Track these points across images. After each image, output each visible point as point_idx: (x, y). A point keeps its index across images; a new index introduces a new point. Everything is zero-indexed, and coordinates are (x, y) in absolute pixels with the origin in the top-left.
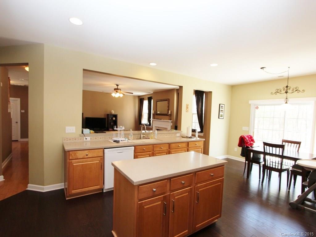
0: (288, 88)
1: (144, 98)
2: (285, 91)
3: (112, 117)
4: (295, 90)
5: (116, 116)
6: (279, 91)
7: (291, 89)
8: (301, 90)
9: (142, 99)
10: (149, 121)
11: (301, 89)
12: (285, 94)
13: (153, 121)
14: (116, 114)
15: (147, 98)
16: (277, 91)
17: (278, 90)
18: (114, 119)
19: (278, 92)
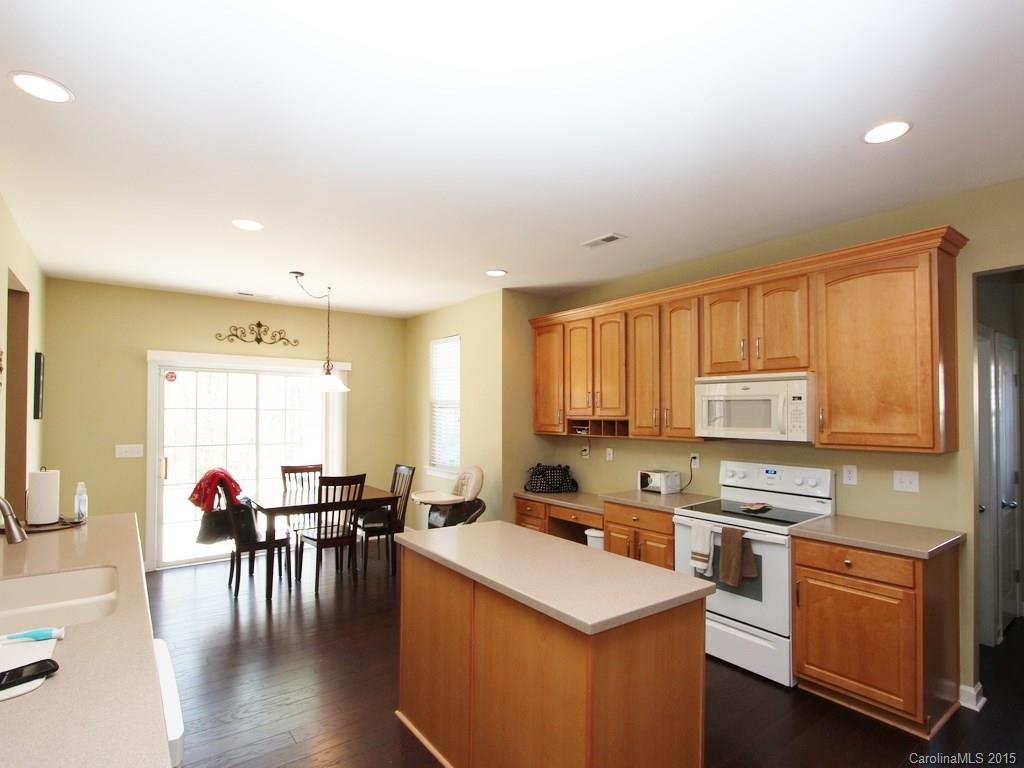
0: (262, 329)
2: (254, 337)
4: (278, 337)
6: (239, 334)
7: (270, 333)
8: (292, 341)
11: (290, 336)
12: (256, 343)
16: (234, 332)
17: (236, 330)
19: (237, 336)
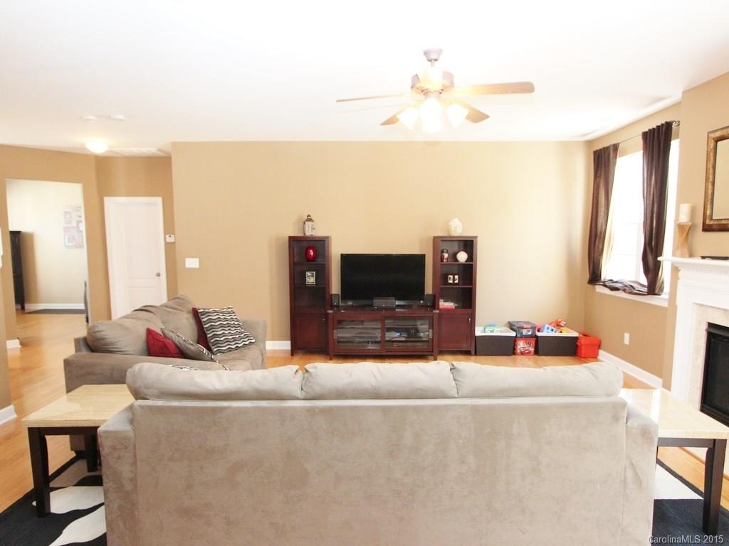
1: (616, 147)
3: (452, 250)
5: (468, 245)
9: (606, 150)
10: (651, 266)
13: (675, 270)
14: (468, 233)
15: (639, 141)
18: (462, 257)
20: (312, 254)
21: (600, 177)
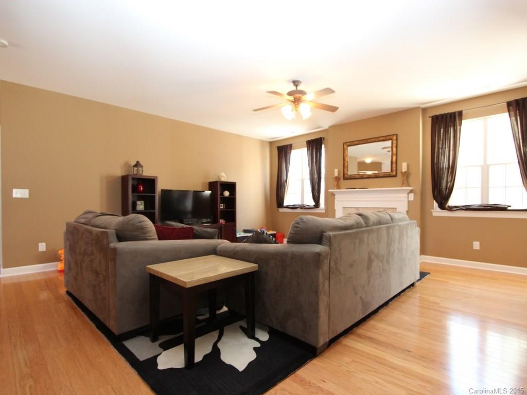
1: (291, 145)
9: (284, 146)
15: (305, 143)
18: (227, 193)
20: (142, 189)
21: (282, 158)
